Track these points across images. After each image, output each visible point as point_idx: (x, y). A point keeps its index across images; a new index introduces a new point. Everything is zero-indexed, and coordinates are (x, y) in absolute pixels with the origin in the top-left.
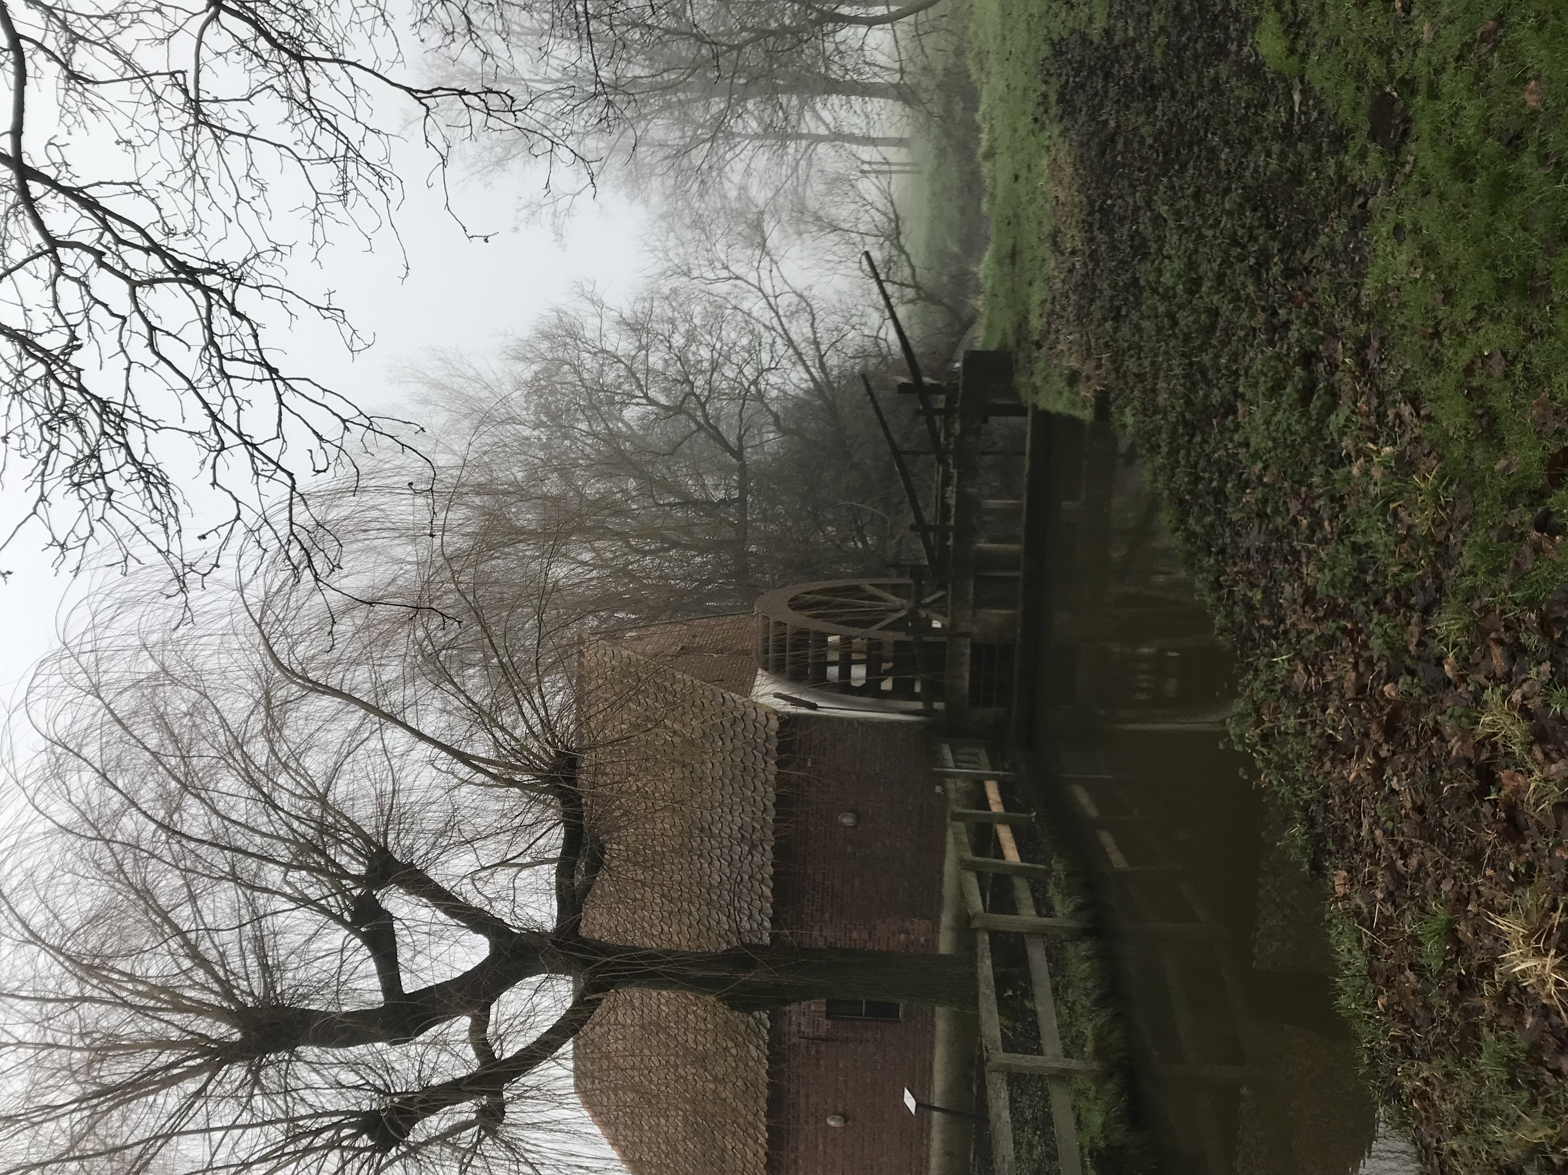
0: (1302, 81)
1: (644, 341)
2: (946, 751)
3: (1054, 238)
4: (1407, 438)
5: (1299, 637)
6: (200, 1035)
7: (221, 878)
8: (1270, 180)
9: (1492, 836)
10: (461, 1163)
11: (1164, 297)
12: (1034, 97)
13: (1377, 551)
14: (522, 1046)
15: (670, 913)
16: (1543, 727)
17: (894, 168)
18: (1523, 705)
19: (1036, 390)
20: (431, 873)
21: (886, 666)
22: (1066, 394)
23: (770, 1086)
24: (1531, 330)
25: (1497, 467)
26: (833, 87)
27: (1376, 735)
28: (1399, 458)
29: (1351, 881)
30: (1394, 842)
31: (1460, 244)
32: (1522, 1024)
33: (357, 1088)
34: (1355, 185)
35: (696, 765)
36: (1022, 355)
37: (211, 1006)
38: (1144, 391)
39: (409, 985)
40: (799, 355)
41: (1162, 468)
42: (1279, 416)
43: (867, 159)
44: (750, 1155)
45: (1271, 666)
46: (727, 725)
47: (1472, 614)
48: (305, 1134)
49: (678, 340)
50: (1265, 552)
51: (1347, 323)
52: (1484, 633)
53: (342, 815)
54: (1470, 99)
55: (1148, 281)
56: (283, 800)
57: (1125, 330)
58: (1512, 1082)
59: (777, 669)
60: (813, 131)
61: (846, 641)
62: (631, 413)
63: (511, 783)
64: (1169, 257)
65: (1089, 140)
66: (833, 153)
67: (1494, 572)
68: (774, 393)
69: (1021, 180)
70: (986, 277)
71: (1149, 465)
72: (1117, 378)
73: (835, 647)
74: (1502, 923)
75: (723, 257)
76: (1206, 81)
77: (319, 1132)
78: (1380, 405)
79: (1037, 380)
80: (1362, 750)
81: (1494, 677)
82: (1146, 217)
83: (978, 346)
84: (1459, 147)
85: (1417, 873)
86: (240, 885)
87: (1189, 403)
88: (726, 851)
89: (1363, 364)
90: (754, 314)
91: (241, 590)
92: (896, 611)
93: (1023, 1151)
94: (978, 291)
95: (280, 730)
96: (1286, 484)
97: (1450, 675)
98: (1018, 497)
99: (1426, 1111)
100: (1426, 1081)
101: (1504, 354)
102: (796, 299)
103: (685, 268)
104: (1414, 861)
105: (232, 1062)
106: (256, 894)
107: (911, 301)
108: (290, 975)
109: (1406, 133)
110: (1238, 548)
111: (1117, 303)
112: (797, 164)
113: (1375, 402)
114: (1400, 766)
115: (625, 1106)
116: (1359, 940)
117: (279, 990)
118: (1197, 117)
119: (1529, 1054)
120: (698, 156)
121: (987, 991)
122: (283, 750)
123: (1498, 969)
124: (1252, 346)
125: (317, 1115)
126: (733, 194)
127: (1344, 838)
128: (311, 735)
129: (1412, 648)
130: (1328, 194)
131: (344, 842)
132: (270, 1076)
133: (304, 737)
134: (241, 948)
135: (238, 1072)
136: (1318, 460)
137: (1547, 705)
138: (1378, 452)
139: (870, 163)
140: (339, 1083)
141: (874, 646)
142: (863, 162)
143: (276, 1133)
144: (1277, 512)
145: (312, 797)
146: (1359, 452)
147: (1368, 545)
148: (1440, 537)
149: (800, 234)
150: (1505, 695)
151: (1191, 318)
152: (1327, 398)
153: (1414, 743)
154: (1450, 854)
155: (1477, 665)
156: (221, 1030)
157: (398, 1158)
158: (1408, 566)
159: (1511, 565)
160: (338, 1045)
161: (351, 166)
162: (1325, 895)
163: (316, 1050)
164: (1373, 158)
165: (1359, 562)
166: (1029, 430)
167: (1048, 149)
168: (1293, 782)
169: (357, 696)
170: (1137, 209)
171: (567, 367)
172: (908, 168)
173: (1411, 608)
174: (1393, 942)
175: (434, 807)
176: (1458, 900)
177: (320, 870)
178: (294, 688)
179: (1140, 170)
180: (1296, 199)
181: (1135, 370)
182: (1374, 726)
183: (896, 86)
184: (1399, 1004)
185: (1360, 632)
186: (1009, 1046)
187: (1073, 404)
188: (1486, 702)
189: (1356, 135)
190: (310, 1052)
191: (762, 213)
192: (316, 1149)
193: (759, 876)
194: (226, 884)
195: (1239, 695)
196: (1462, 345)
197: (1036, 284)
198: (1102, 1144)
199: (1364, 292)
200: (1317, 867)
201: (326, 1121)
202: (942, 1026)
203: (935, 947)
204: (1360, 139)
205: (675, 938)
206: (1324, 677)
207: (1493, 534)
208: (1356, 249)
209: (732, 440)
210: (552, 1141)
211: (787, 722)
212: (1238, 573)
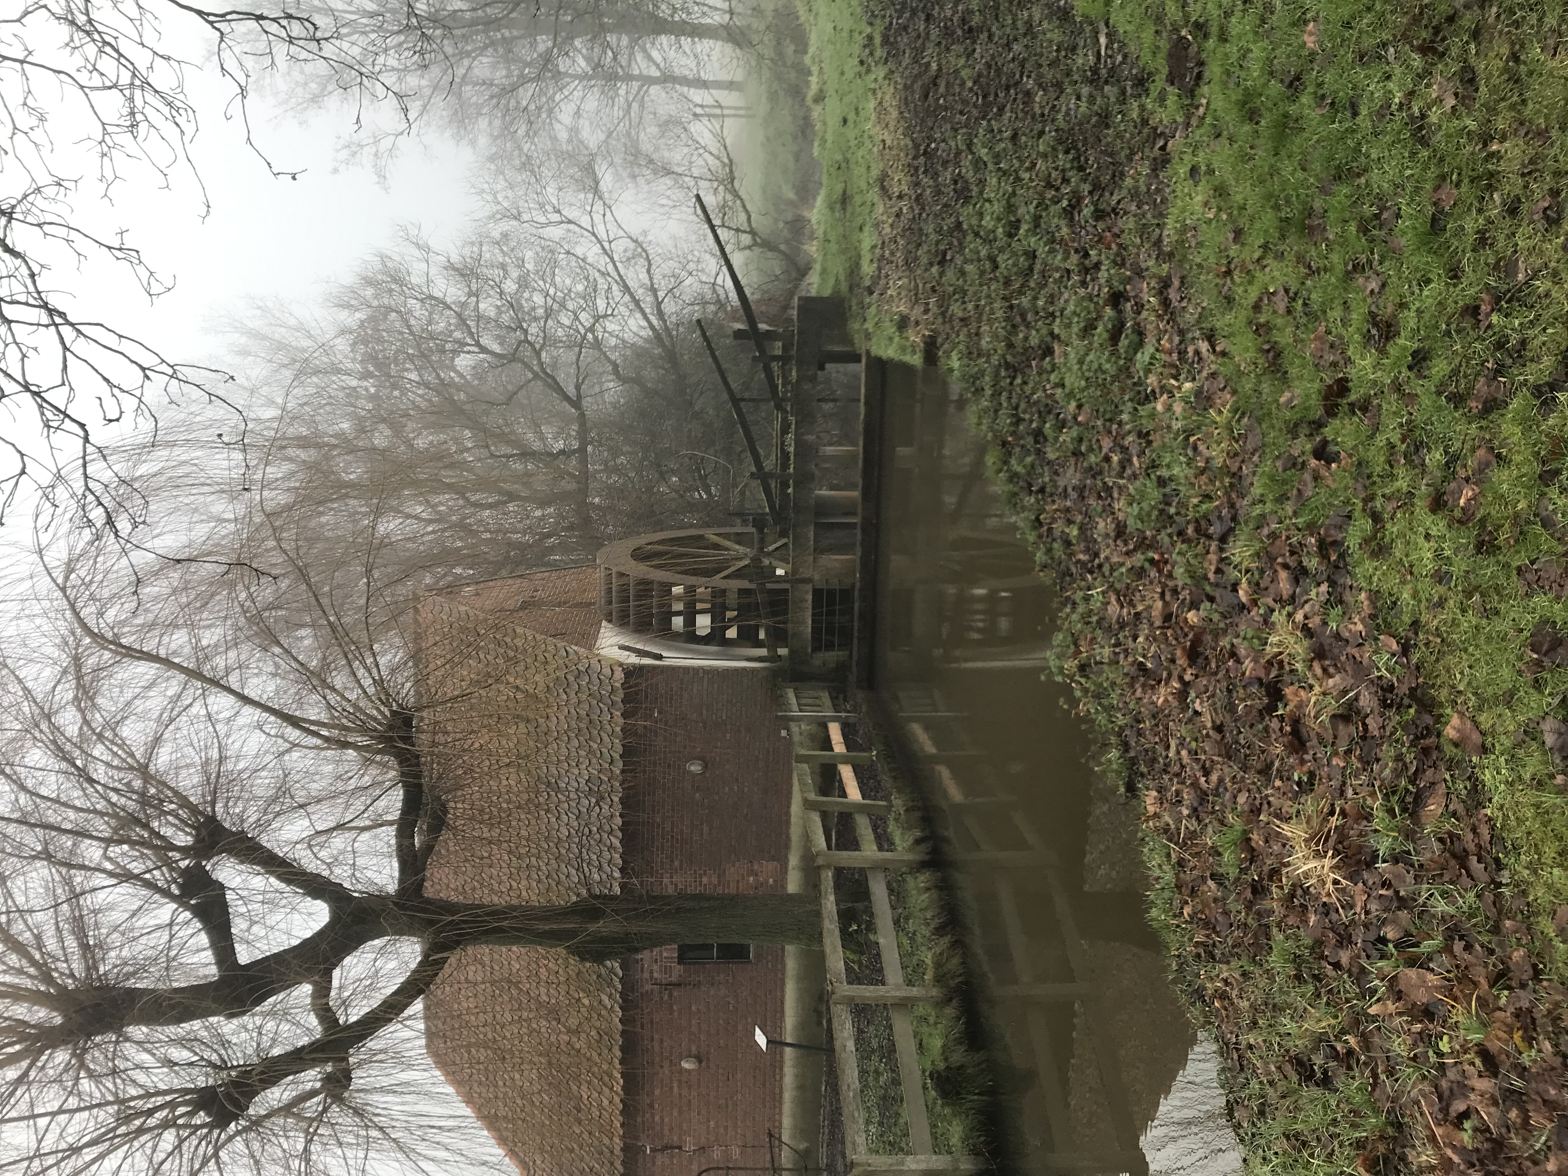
0: (1107, 24)
1: (474, 287)
2: (791, 694)
3: (882, 182)
4: (1205, 374)
5: (1112, 570)
6: (18, 1021)
7: (34, 858)
8: (1080, 124)
9: (1279, 749)
10: (307, 1132)
11: (986, 241)
12: (860, 39)
13: (1180, 484)
14: (367, 1010)
15: (519, 869)
16: (1322, 645)
17: (726, 112)
18: (1305, 625)
19: (868, 336)
20: (265, 841)
21: (730, 614)
22: (896, 339)
23: (623, 1033)
24: (1310, 267)
25: (1282, 400)
26: (661, 27)
27: (1182, 661)
28: (1198, 393)
29: (1161, 801)
30: (1198, 760)
31: (1248, 184)
32: (1307, 922)
33: (191, 1064)
34: (1156, 129)
35: (541, 721)
36: (854, 302)
37: (27, 989)
38: (969, 335)
39: (244, 956)
40: (637, 303)
41: (986, 411)
42: (1091, 357)
43: (699, 102)
44: (606, 1102)
45: (1087, 599)
46: (571, 678)
47: (1262, 541)
48: (139, 1114)
49: (510, 286)
50: (1081, 490)
51: (1151, 263)
52: (1272, 559)
53: (165, 784)
54: (1255, 42)
55: (971, 225)
56: (100, 773)
57: (950, 274)
58: (1298, 977)
59: (622, 621)
60: (645, 72)
61: (690, 590)
62: (464, 362)
63: (345, 745)
64: (989, 200)
65: (913, 82)
66: (664, 95)
67: (1282, 499)
68: (613, 341)
69: (850, 123)
70: (819, 223)
71: (974, 408)
72: (944, 323)
73: (678, 598)
74: (1287, 830)
75: (555, 202)
76: (1019, 23)
77: (150, 1112)
78: (1181, 342)
79: (869, 326)
80: (1170, 675)
81: (1281, 600)
82: (967, 161)
83: (813, 293)
84: (1246, 89)
85: (1217, 789)
86: (54, 864)
87: (1010, 346)
88: (573, 804)
89: (1166, 303)
90: (589, 260)
91: (40, 552)
92: (741, 559)
93: (870, 1079)
94: (812, 238)
95: (92, 699)
96: (1099, 423)
97: (1244, 599)
98: (855, 444)
99: (1226, 1009)
100: (1226, 982)
101: (1287, 291)
102: (632, 245)
103: (515, 211)
104: (1214, 778)
105: (54, 1046)
106: (72, 872)
107: (749, 248)
108: (113, 954)
109: (1199, 76)
110: (1056, 487)
111: (942, 247)
112: (630, 106)
113: (1177, 339)
114: (1203, 689)
115: (478, 1063)
116: (1168, 855)
117: (101, 972)
118: (1013, 59)
119: (1312, 949)
120: (526, 94)
121: (831, 926)
122: (98, 720)
123: (1284, 871)
124: (1066, 287)
125: (148, 1095)
126: (563, 135)
127: (1154, 760)
128: (128, 704)
129: (1211, 576)
130: (1133, 136)
131: (169, 813)
132: (96, 1059)
133: (120, 706)
134: (58, 928)
135: (62, 1056)
136: (1126, 397)
137: (1325, 624)
138: (1179, 388)
139: (702, 106)
140: (170, 1061)
141: (719, 593)
142: (696, 105)
143: (107, 1115)
144: (1091, 449)
145: (131, 768)
146: (1163, 389)
147: (1171, 479)
148: (1234, 469)
149: (634, 177)
150: (1290, 615)
151: (1010, 262)
152: (1135, 338)
153: (1213, 665)
154: (1245, 768)
155: (1266, 589)
156: (40, 1014)
157: (238, 1133)
158: (1207, 497)
159: (1295, 492)
160: (167, 1023)
161: (138, 93)
162: (1140, 815)
163: (144, 1029)
164: (1171, 100)
165: (1164, 495)
166: (863, 376)
167: (874, 91)
168: (1109, 709)
169: (176, 660)
170: (958, 153)
171: (394, 314)
172: (742, 112)
173: (1209, 537)
174: (1198, 854)
175: (264, 774)
176: (1252, 811)
177: (143, 843)
178: (107, 655)
179: (961, 113)
180: (1103, 142)
181: (960, 314)
182: (1179, 653)
183: (726, 27)
184: (1202, 912)
185: (1166, 562)
186: (853, 978)
187: (903, 349)
188: (1273, 624)
189: (1157, 78)
190: (138, 1031)
191: (593, 156)
192: (150, 1129)
193: (607, 828)
194: (38, 864)
195: (1059, 629)
196: (1250, 283)
197: (866, 229)
198: (942, 1066)
199: (1166, 233)
200: (1131, 788)
201: (160, 1100)
202: (791, 966)
203: (784, 887)
204: (1159, 83)
205: (524, 893)
206: (1134, 607)
207: (1279, 464)
208: (1158, 190)
209: (571, 391)
210: (403, 1104)
211: (631, 672)
212: (1057, 510)
